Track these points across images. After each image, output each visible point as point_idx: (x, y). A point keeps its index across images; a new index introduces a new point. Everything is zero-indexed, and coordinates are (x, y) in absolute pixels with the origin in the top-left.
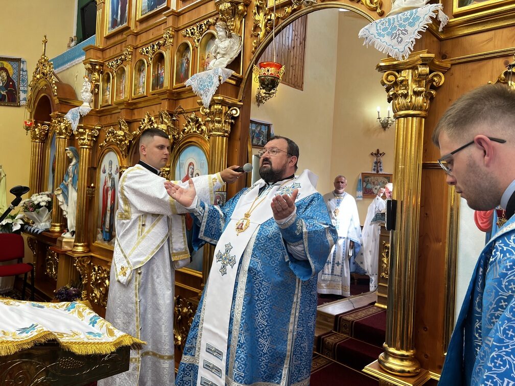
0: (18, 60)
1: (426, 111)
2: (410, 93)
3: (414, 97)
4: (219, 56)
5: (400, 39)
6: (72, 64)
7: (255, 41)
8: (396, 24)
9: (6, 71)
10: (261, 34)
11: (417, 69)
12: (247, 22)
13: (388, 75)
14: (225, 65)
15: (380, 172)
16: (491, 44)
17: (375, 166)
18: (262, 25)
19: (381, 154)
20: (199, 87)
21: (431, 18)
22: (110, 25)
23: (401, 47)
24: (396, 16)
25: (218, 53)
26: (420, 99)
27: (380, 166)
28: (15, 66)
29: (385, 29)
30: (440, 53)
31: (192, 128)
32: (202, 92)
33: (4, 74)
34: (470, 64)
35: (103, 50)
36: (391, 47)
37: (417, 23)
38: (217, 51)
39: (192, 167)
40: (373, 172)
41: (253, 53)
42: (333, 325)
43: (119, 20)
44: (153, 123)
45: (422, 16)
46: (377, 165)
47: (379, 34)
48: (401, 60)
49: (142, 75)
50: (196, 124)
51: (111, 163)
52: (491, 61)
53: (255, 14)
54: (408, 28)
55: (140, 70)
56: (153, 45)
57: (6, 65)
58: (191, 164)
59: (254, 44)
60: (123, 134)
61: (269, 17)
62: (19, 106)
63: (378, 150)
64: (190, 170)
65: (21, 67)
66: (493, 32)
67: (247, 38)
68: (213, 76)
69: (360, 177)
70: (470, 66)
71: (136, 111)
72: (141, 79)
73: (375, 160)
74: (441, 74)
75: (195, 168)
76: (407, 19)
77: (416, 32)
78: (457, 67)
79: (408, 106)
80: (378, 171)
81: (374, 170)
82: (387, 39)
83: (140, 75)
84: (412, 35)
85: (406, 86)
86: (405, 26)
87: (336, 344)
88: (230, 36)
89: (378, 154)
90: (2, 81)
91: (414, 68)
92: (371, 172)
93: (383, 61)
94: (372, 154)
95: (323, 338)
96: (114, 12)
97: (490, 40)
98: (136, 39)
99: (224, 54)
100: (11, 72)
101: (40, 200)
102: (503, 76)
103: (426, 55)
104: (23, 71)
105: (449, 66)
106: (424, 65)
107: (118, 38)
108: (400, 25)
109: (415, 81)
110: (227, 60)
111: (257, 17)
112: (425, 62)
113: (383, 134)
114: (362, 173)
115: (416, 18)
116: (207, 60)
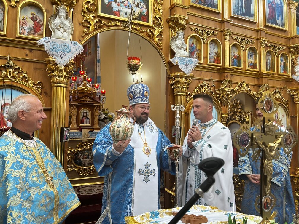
5: (187, 67)
7: (86, 30)
8: (185, 61)
10: (91, 28)
16: (195, 75)
18: (91, 22)
20: (51, 49)
23: (187, 70)
24: (185, 58)
29: (181, 61)
32: (54, 53)
36: (184, 69)
37: (192, 64)
41: (83, 36)
45: (194, 62)
50: (14, 71)
52: (195, 80)
53: (85, 12)
54: (189, 64)
58: (6, 105)
59: (84, 32)
61: (98, 20)
66: (196, 71)
68: (70, 45)
76: (189, 61)
82: (182, 65)
84: (191, 67)
86: (188, 63)
97: (195, 73)
102: (200, 86)
111: (86, 15)
115: (192, 62)
116: (23, 21)
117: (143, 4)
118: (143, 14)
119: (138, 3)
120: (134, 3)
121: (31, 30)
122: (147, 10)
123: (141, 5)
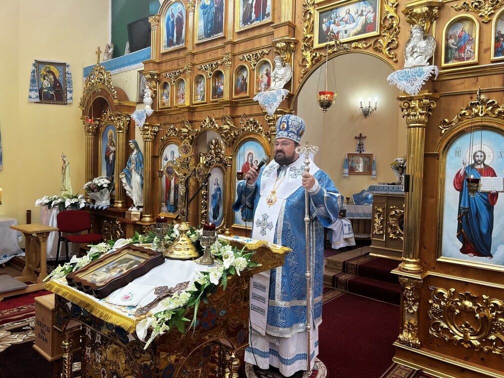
0: (64, 64)
1: (426, 123)
2: (418, 114)
3: (420, 116)
4: (277, 80)
5: (412, 83)
6: (121, 70)
7: (303, 70)
8: (410, 74)
9: (53, 73)
10: (308, 65)
11: (422, 101)
12: (295, 56)
13: (404, 103)
14: (283, 87)
15: (363, 153)
16: (463, 86)
17: (358, 148)
18: (309, 59)
19: (363, 138)
20: (264, 102)
21: (431, 73)
22: (166, 44)
23: (413, 88)
24: (409, 70)
25: (277, 77)
26: (423, 117)
27: (363, 148)
28: (60, 69)
29: (402, 77)
30: (433, 89)
31: (251, 128)
32: (266, 105)
33: (51, 77)
34: (450, 97)
35: (159, 63)
36: (407, 87)
37: (423, 76)
38: (276, 76)
39: (251, 156)
40: (357, 153)
41: (302, 78)
42: (341, 268)
43: (175, 40)
44: (213, 123)
45: (426, 72)
46: (360, 146)
47: (399, 79)
48: (413, 95)
49: (199, 85)
50: (254, 126)
51: (173, 153)
52: (462, 96)
53: (303, 51)
54: (417, 77)
55: (197, 82)
56: (212, 65)
57: (53, 68)
58: (249, 154)
59: (302, 72)
60: (187, 131)
61: (314, 54)
62: (66, 104)
63: (361, 134)
64: (250, 158)
65: (67, 71)
66: (464, 79)
67: (296, 67)
68: (276, 94)
69: (346, 157)
70: (450, 98)
71: (195, 114)
72: (198, 89)
73: (359, 143)
74: (434, 101)
75: (254, 156)
76: (416, 73)
77: (422, 81)
78: (443, 98)
79: (416, 121)
80: (361, 152)
81: (358, 151)
82: (404, 82)
83: (197, 85)
84: (420, 82)
85: (416, 111)
86: (415, 76)
87: (347, 280)
88: (284, 66)
89: (360, 137)
90: (50, 83)
91: (420, 100)
92: (355, 153)
93: (402, 95)
94: (356, 138)
95: (337, 277)
96: (170, 34)
97: (462, 84)
98: (194, 57)
99: (281, 79)
100: (57, 75)
101: (103, 183)
102: (469, 105)
103: (427, 94)
104: (68, 74)
105: (438, 97)
106: (426, 99)
107: (175, 55)
108: (412, 75)
109: (420, 107)
110: (283, 83)
111: (304, 53)
112: (427, 97)
113: (365, 121)
114: (348, 154)
115: (423, 73)
116: (261, 79)
117: (370, 7)
118: (369, 22)
119: (362, 11)
120: (357, 13)
121: (265, 86)
122: (374, 14)
123: (367, 10)
